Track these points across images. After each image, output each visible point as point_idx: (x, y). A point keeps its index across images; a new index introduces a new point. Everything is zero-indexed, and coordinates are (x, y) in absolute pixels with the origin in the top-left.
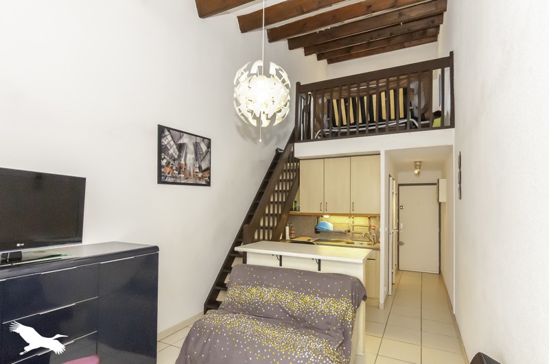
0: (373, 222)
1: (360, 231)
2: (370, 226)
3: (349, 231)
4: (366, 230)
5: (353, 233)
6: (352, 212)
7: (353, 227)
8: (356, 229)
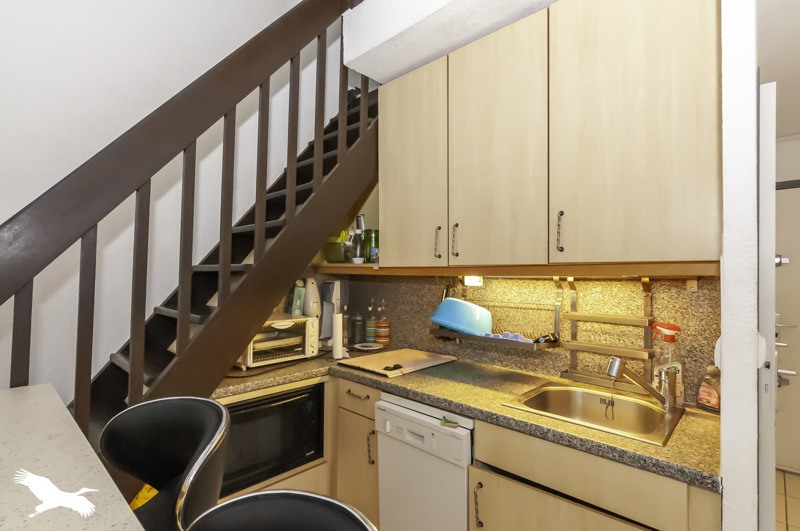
0: (668, 305)
1: (603, 341)
2: (652, 323)
3: (554, 342)
4: (634, 340)
5: (574, 352)
6: (558, 258)
7: (575, 323)
8: (588, 334)
